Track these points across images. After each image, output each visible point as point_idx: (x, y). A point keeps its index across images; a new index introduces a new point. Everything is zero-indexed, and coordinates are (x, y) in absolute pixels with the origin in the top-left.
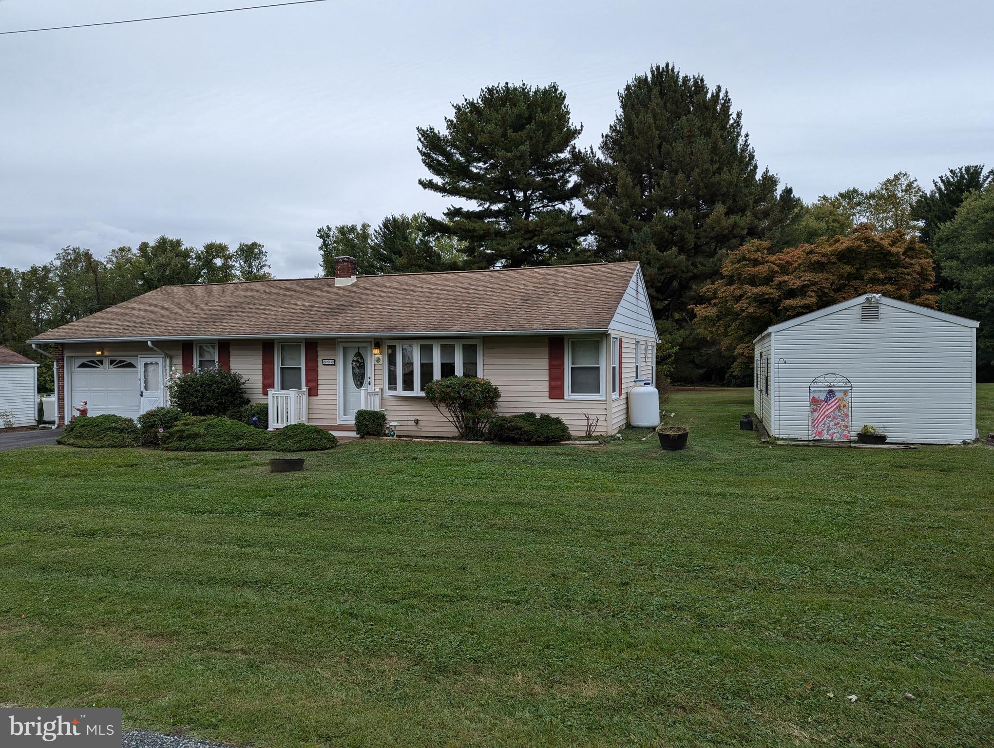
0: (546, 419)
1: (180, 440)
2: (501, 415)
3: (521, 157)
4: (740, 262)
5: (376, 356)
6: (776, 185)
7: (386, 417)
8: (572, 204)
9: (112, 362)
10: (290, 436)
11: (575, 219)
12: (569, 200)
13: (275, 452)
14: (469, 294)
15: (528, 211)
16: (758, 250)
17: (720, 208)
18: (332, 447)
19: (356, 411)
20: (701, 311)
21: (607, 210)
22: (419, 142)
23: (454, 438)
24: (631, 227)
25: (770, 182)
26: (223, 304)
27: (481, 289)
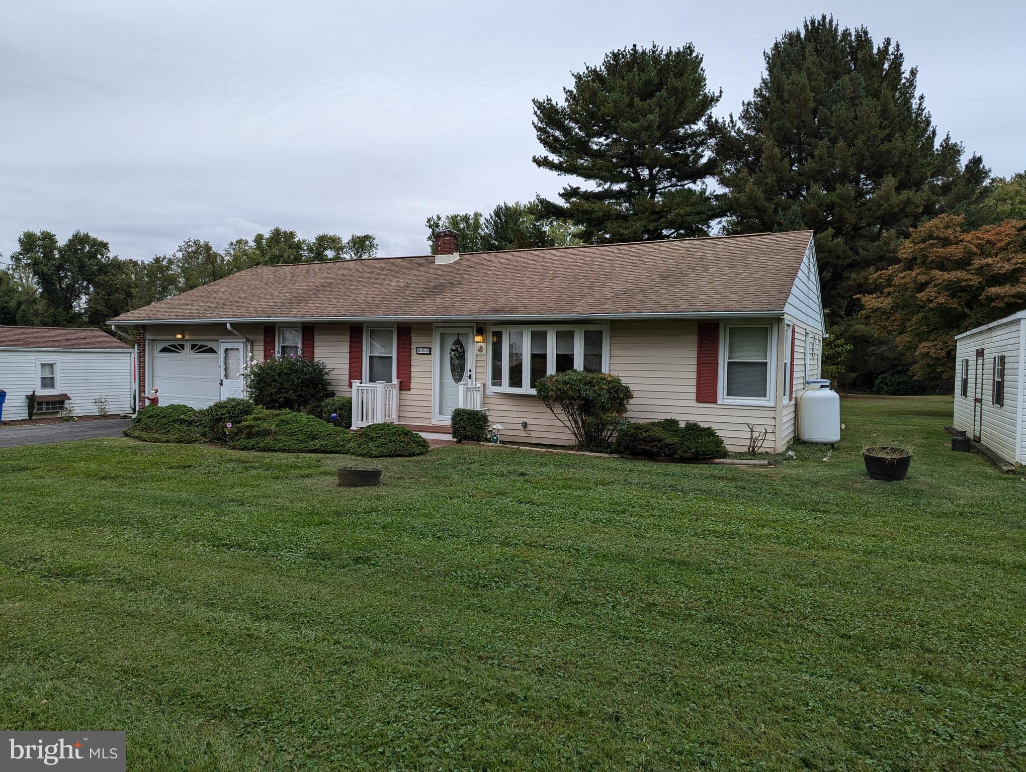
0: (693, 429)
1: (249, 438)
2: (633, 421)
3: (648, 128)
4: (925, 242)
5: (479, 344)
6: (959, 156)
7: (489, 418)
8: (704, 183)
9: (193, 347)
10: (373, 438)
11: (708, 199)
12: (701, 178)
13: (353, 457)
14: (592, 271)
15: (654, 191)
16: (948, 227)
17: (890, 182)
18: (422, 454)
19: (453, 409)
20: (870, 301)
21: (749, 186)
22: (535, 116)
23: (570, 448)
24: (777, 205)
25: (951, 151)
26: (311, 284)
27: (606, 265)
